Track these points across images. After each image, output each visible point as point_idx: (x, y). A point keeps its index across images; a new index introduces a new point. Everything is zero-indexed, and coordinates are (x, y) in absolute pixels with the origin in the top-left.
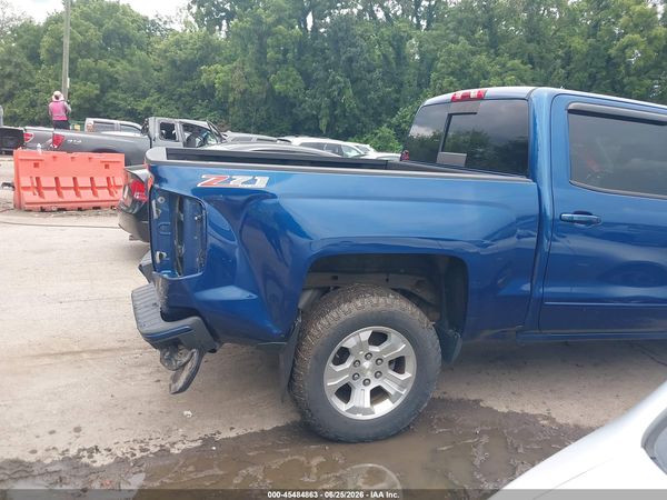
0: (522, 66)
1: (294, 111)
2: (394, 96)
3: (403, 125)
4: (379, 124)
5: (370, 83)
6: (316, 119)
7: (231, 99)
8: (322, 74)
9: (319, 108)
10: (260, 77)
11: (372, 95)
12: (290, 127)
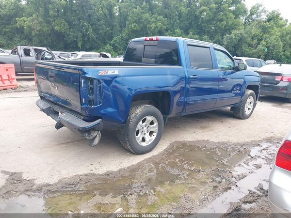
0: (163, 19)
1: (65, 39)
2: (110, 31)
3: (116, 44)
4: (105, 44)
5: (100, 26)
6: (76, 42)
7: (33, 34)
8: (77, 22)
9: (77, 37)
10: (46, 23)
11: (101, 31)
12: (63, 47)
